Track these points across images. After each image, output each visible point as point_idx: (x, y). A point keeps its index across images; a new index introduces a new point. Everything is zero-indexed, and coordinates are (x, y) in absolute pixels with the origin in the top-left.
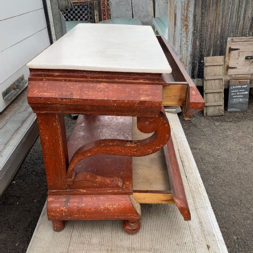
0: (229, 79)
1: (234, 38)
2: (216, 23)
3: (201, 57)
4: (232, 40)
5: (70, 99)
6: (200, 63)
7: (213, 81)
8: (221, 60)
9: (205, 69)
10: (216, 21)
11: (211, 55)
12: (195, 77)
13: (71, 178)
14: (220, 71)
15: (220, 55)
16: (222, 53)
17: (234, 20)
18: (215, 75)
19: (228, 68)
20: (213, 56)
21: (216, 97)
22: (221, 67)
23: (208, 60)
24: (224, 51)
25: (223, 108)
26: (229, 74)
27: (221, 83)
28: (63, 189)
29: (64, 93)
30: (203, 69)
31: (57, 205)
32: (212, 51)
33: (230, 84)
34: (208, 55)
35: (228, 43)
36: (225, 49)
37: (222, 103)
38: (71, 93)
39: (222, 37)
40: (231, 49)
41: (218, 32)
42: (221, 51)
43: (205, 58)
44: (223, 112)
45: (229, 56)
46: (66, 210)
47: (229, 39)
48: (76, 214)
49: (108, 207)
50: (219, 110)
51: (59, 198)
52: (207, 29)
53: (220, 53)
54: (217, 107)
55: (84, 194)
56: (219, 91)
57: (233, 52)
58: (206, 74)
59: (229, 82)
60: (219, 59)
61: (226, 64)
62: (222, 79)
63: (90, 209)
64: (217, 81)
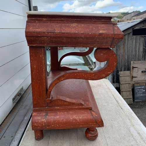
0: (134, 83)
1: (135, 62)
2: (124, 54)
3: (118, 72)
4: (134, 62)
5: (54, 33)
6: (117, 75)
7: (125, 84)
8: (129, 73)
9: (120, 78)
10: (124, 53)
11: (123, 70)
12: (115, 82)
13: (50, 97)
14: (128, 79)
15: (128, 71)
16: (129, 69)
17: (134, 53)
18: (126, 82)
19: (133, 77)
20: (124, 71)
21: (128, 94)
22: (129, 77)
23: (121, 73)
24: (130, 68)
25: (132, 100)
26: (134, 80)
27: (130, 86)
28: (43, 107)
29: (50, 29)
30: (119, 78)
31: (39, 118)
32: (123, 68)
33: (135, 86)
34: (121, 71)
35: (131, 64)
36: (130, 67)
37: (131, 97)
38: (54, 29)
39: (128, 61)
40: (133, 68)
41: (126, 59)
42: (128, 68)
43: (119, 72)
44: (132, 102)
45: (133, 71)
46: (45, 121)
47: (132, 62)
48: (53, 124)
49: (76, 118)
50: (130, 101)
51: (41, 113)
52: (120, 57)
53: (127, 69)
54: (129, 99)
55: (58, 110)
56: (129, 90)
57: (134, 69)
58: (121, 81)
59: (134, 85)
60: (127, 73)
61: (132, 75)
62: (130, 83)
63: (63, 120)
64: (127, 85)
